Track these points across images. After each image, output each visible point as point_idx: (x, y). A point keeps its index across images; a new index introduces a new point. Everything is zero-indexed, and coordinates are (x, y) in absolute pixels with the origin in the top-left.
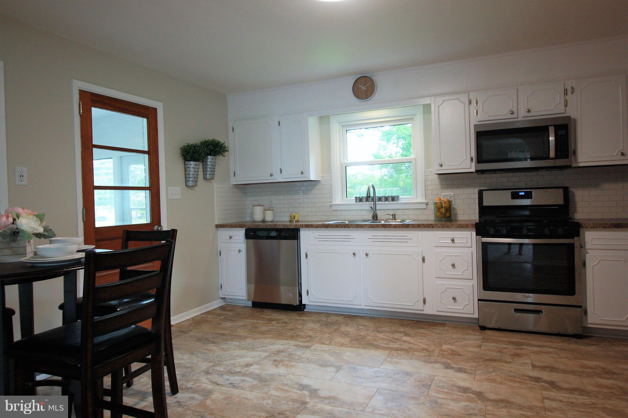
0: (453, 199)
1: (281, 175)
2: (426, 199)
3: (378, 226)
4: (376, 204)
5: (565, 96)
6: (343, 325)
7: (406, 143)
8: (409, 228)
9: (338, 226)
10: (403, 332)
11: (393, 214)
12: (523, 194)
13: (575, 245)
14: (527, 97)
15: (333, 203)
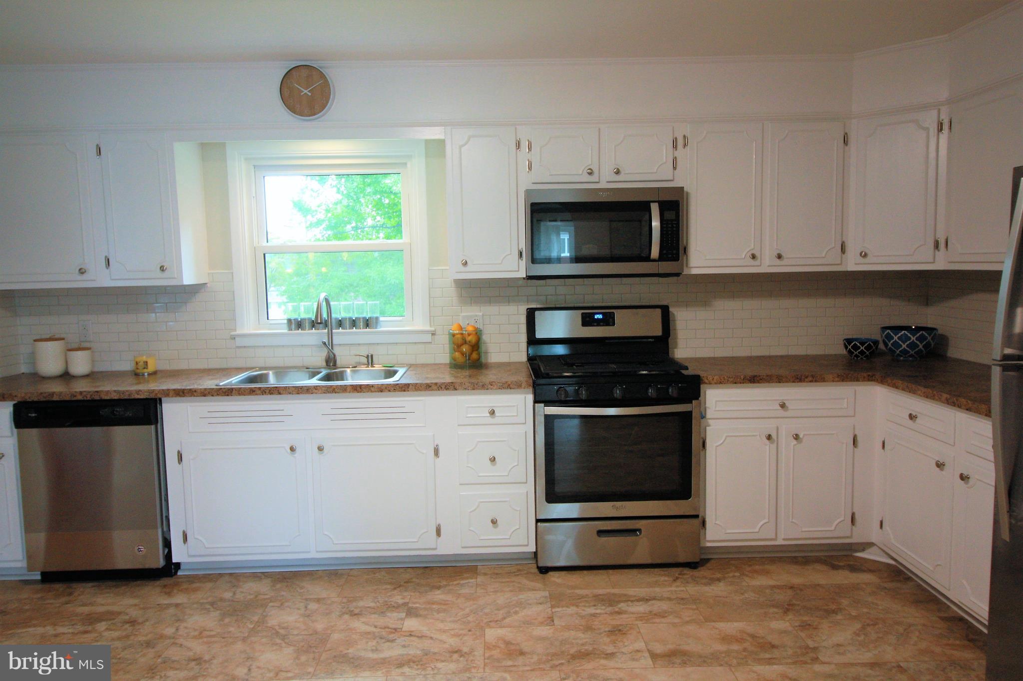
0: (482, 325)
1: (107, 271)
2: (432, 324)
3: (344, 389)
4: (333, 334)
5: (673, 150)
6: (273, 606)
7: (354, 187)
8: (408, 391)
9: (254, 391)
10: (403, 604)
11: (368, 356)
12: (600, 316)
13: (694, 415)
14: (615, 147)
15: (238, 332)
